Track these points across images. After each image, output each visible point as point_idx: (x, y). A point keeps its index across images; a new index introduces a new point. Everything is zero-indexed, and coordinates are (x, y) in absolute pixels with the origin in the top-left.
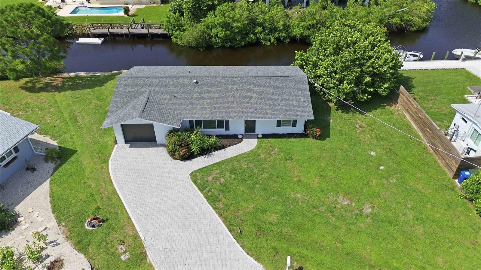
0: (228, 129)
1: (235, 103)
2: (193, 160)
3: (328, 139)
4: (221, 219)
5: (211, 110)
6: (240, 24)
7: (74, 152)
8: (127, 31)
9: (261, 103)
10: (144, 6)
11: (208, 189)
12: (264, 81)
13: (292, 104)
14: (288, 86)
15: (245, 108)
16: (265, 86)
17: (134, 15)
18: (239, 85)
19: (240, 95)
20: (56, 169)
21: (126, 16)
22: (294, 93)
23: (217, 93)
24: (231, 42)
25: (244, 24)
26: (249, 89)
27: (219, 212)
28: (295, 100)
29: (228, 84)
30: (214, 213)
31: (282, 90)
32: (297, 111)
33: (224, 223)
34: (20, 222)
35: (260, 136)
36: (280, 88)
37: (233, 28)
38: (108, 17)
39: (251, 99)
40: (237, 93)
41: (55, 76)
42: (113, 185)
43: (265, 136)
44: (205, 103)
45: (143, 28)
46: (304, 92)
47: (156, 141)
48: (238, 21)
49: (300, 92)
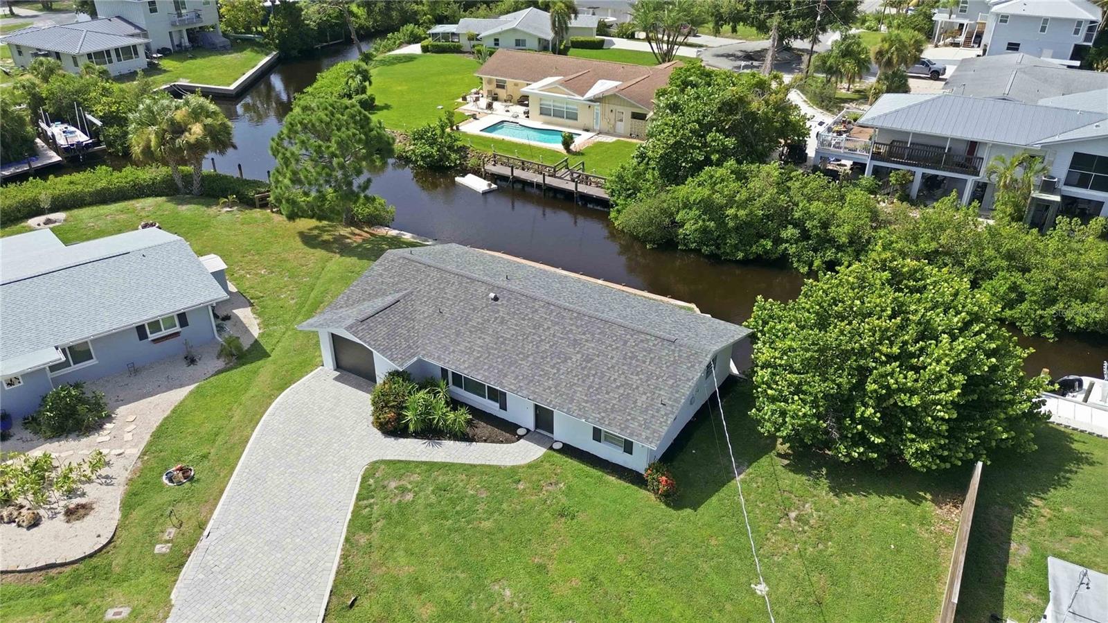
0: (503, 407)
1: (531, 359)
2: (402, 440)
4: (339, 564)
5: (478, 358)
6: (743, 214)
7: (265, 356)
8: (540, 179)
9: (576, 376)
11: (372, 501)
12: (616, 336)
13: (635, 402)
14: (656, 361)
15: (540, 375)
16: (611, 346)
17: (578, 153)
18: (565, 328)
19: (551, 347)
20: (218, 373)
21: (562, 150)
22: (657, 379)
23: (515, 330)
25: (753, 216)
26: (575, 340)
27: (348, 551)
28: (648, 395)
29: (546, 319)
30: (341, 546)
31: (637, 366)
32: (633, 419)
33: (337, 573)
34: (105, 429)
35: (557, 446)
36: (638, 360)
37: (724, 218)
39: (565, 361)
40: (549, 343)
41: (366, 229)
43: (567, 450)
44: (479, 342)
45: (572, 181)
46: (678, 385)
47: (376, 383)
49: (671, 382)
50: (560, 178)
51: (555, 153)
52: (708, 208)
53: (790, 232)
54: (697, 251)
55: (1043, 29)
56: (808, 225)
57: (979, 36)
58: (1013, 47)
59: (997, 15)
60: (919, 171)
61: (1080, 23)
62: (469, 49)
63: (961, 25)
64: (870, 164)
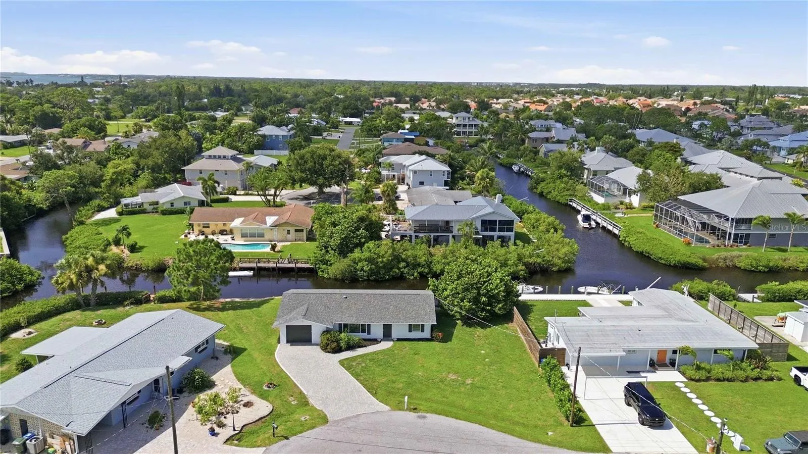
0: (369, 333)
1: (376, 312)
2: (341, 353)
3: (449, 342)
4: (362, 385)
5: (356, 317)
6: (384, 260)
7: (245, 350)
8: (274, 265)
9: (397, 312)
10: (289, 243)
11: (352, 369)
12: (400, 298)
13: (421, 314)
14: (418, 301)
15: (383, 316)
17: (280, 252)
18: (380, 300)
20: (233, 359)
21: (272, 252)
22: (422, 306)
23: (362, 305)
24: (375, 275)
25: (388, 260)
26: (387, 302)
27: (361, 382)
28: (423, 310)
30: (357, 382)
31: (413, 304)
32: (424, 318)
33: (364, 387)
35: (395, 339)
36: (412, 302)
37: (378, 263)
38: (255, 253)
40: (378, 305)
41: (215, 301)
42: (280, 367)
43: (399, 340)
44: (352, 311)
45: (290, 263)
46: (430, 305)
47: (311, 342)
48: (383, 257)
49: (427, 306)
50: (281, 263)
51: (268, 253)
52: (370, 260)
53: (402, 264)
54: (368, 280)
55: (431, 175)
56: (409, 260)
57: (403, 180)
58: (422, 183)
59: (412, 171)
60: (432, 235)
61: (444, 172)
62: (151, 211)
63: (394, 175)
64: (413, 235)
